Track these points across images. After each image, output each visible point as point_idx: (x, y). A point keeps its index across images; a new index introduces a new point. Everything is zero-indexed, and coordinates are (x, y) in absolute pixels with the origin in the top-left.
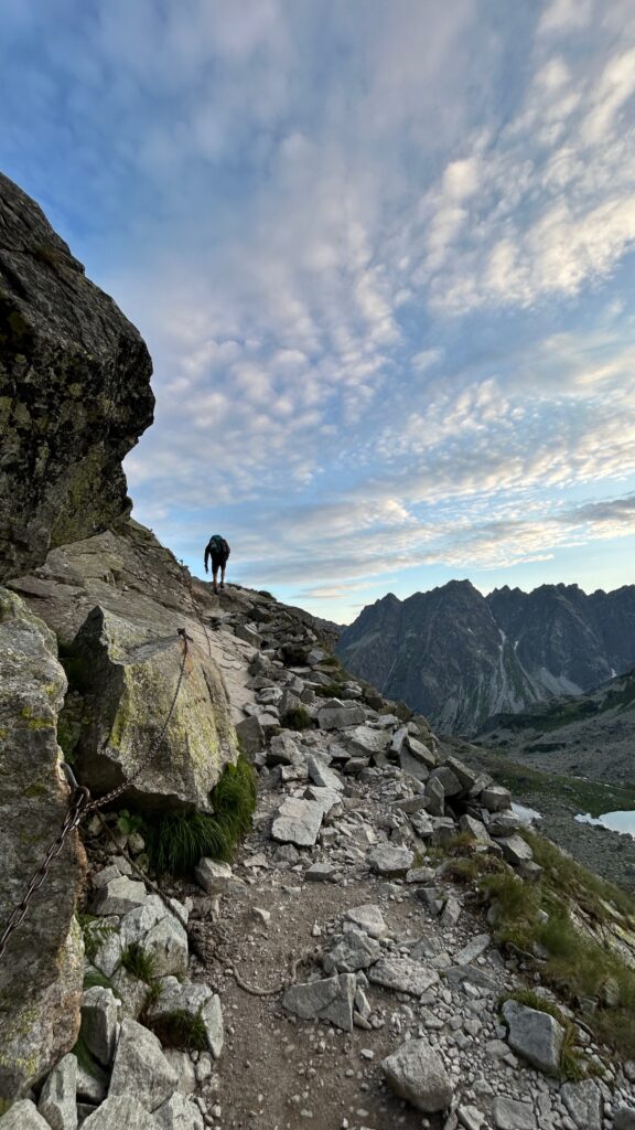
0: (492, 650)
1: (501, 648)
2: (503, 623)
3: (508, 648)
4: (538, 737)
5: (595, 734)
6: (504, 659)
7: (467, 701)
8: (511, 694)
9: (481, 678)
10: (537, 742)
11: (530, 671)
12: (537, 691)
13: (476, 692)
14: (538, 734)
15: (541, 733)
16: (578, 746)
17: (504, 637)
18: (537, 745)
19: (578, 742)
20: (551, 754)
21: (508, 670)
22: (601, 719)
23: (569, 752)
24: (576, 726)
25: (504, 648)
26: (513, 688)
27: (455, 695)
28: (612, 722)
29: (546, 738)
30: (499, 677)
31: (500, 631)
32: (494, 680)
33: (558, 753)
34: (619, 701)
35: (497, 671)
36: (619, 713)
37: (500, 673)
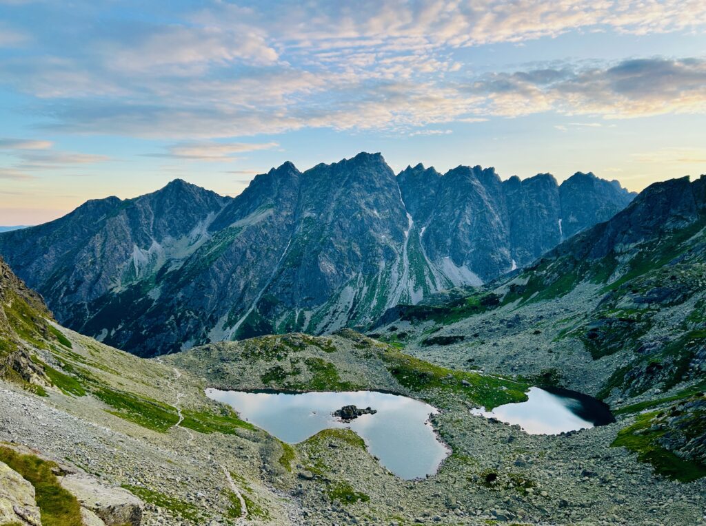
0: (398, 236)
1: (406, 233)
2: (412, 207)
3: (415, 233)
4: (438, 330)
5: (494, 327)
6: (408, 245)
7: (365, 289)
8: (412, 283)
9: (382, 265)
10: (436, 335)
11: (433, 259)
12: (438, 280)
13: (376, 280)
14: (437, 326)
15: (441, 325)
16: (476, 339)
17: (411, 222)
18: (436, 338)
19: (476, 336)
20: (449, 347)
21: (411, 258)
22: (500, 312)
23: (468, 345)
24: (476, 319)
25: (410, 234)
26: (414, 276)
27: (353, 283)
28: (511, 316)
29: (446, 330)
30: (401, 265)
31: (408, 215)
32: (395, 268)
33: (457, 346)
34: (520, 295)
35: (399, 259)
36: (519, 306)
37: (402, 260)
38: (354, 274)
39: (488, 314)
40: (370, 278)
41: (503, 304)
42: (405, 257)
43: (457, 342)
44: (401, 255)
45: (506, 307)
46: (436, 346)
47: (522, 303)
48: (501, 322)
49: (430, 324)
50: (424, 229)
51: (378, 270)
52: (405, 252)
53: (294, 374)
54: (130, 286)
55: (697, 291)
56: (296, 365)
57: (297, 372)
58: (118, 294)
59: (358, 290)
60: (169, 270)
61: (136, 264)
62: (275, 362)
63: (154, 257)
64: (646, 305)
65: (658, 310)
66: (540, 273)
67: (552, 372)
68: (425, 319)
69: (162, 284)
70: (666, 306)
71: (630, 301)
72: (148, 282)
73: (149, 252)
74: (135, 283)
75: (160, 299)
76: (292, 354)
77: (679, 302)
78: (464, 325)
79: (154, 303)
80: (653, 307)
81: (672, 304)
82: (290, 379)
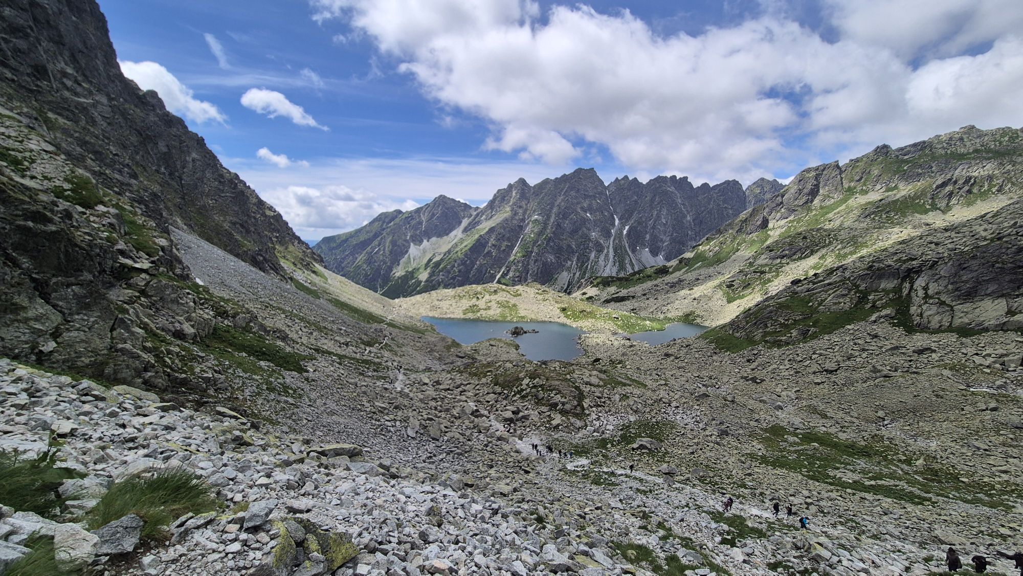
1: (613, 231)
2: (618, 210)
3: (619, 231)
4: (617, 293)
5: (660, 288)
6: (614, 240)
7: (578, 274)
13: (587, 266)
15: (621, 290)
16: (644, 297)
17: (617, 222)
18: (614, 298)
19: (644, 295)
22: (669, 279)
23: (637, 301)
25: (616, 232)
29: (623, 293)
31: (615, 217)
34: (686, 265)
35: (606, 251)
36: (684, 274)
37: (608, 252)
38: (569, 263)
39: (659, 280)
40: (582, 266)
41: (672, 273)
42: (611, 250)
43: (629, 300)
44: (608, 248)
45: (674, 275)
46: (613, 303)
47: (687, 272)
48: (666, 284)
49: (612, 289)
50: (627, 228)
51: (589, 259)
52: (611, 245)
53: (485, 309)
54: (407, 272)
55: (823, 247)
56: (489, 304)
57: (489, 308)
58: (399, 278)
59: (572, 275)
60: (434, 260)
61: (412, 257)
62: (474, 301)
63: (424, 251)
64: (779, 260)
65: (788, 264)
66: (704, 248)
67: (692, 313)
68: (609, 285)
69: (429, 270)
70: (795, 260)
71: (767, 258)
72: (418, 269)
73: (421, 247)
74: (410, 269)
75: (426, 281)
76: (487, 297)
77: (807, 257)
78: (638, 289)
79: (423, 283)
80: (783, 262)
81: (800, 258)
82: (482, 312)
